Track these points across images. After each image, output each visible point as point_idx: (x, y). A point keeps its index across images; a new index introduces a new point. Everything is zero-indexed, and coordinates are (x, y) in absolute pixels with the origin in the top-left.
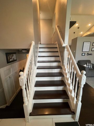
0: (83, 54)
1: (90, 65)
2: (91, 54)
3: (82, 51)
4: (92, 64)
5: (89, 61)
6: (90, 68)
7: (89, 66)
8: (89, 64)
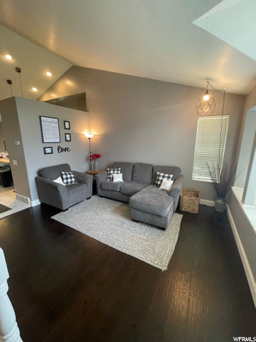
0: (48, 150)
1: (69, 176)
2: (66, 149)
3: (43, 142)
4: (74, 173)
5: (65, 167)
6: (71, 182)
7: (67, 178)
8: (66, 174)
